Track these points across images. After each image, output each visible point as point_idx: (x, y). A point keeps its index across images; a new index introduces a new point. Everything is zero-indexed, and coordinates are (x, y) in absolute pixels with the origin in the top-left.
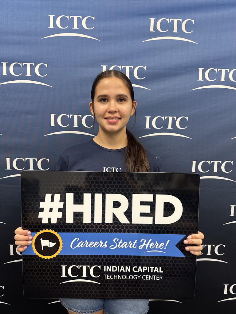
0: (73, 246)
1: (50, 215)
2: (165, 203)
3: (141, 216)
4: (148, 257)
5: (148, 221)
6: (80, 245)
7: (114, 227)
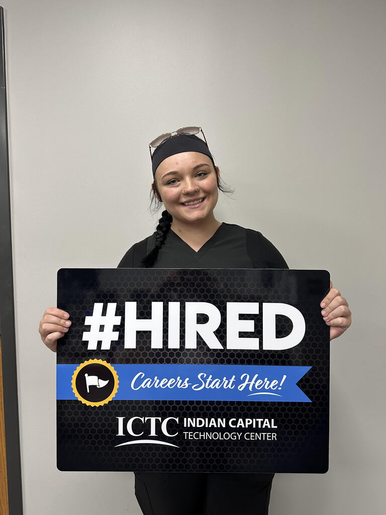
2: (277, 316)
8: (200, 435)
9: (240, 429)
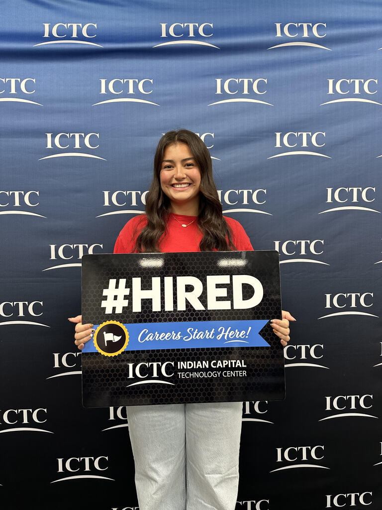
8: (190, 375)
9: (220, 369)
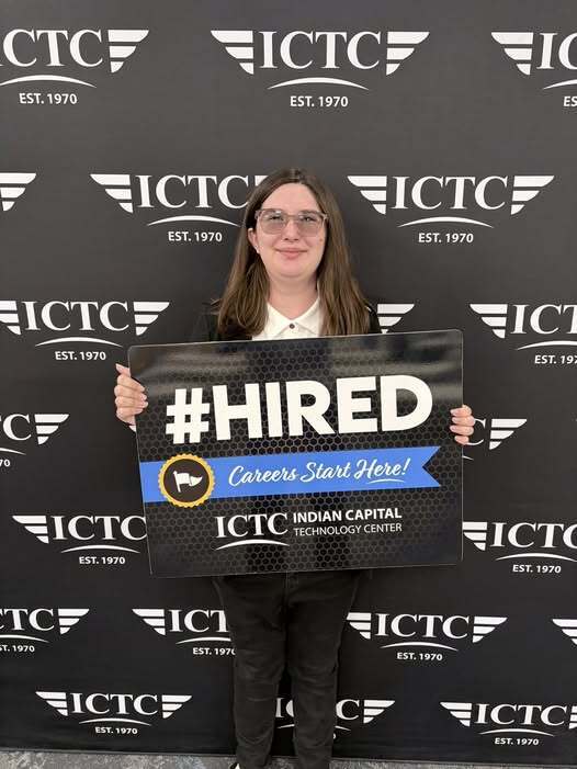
0: (234, 482)
1: (188, 428)
3: (354, 418)
4: (372, 492)
5: (369, 426)
6: (247, 478)
7: (306, 442)
